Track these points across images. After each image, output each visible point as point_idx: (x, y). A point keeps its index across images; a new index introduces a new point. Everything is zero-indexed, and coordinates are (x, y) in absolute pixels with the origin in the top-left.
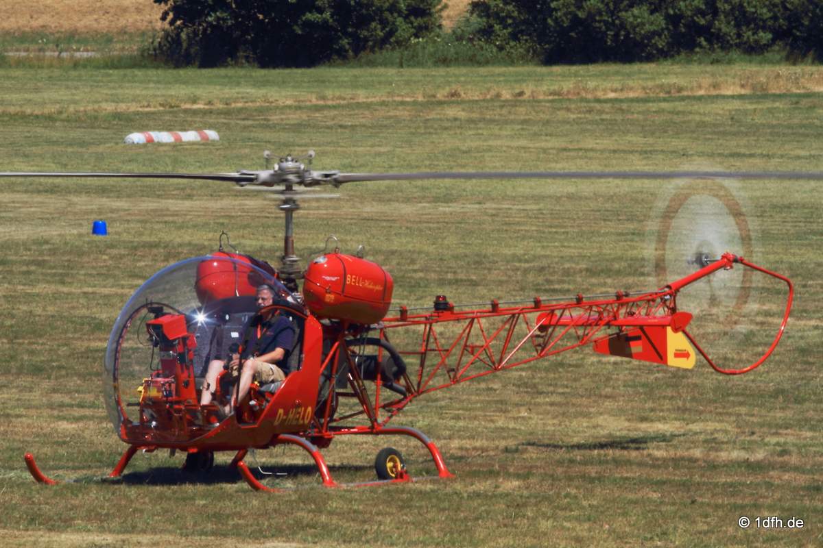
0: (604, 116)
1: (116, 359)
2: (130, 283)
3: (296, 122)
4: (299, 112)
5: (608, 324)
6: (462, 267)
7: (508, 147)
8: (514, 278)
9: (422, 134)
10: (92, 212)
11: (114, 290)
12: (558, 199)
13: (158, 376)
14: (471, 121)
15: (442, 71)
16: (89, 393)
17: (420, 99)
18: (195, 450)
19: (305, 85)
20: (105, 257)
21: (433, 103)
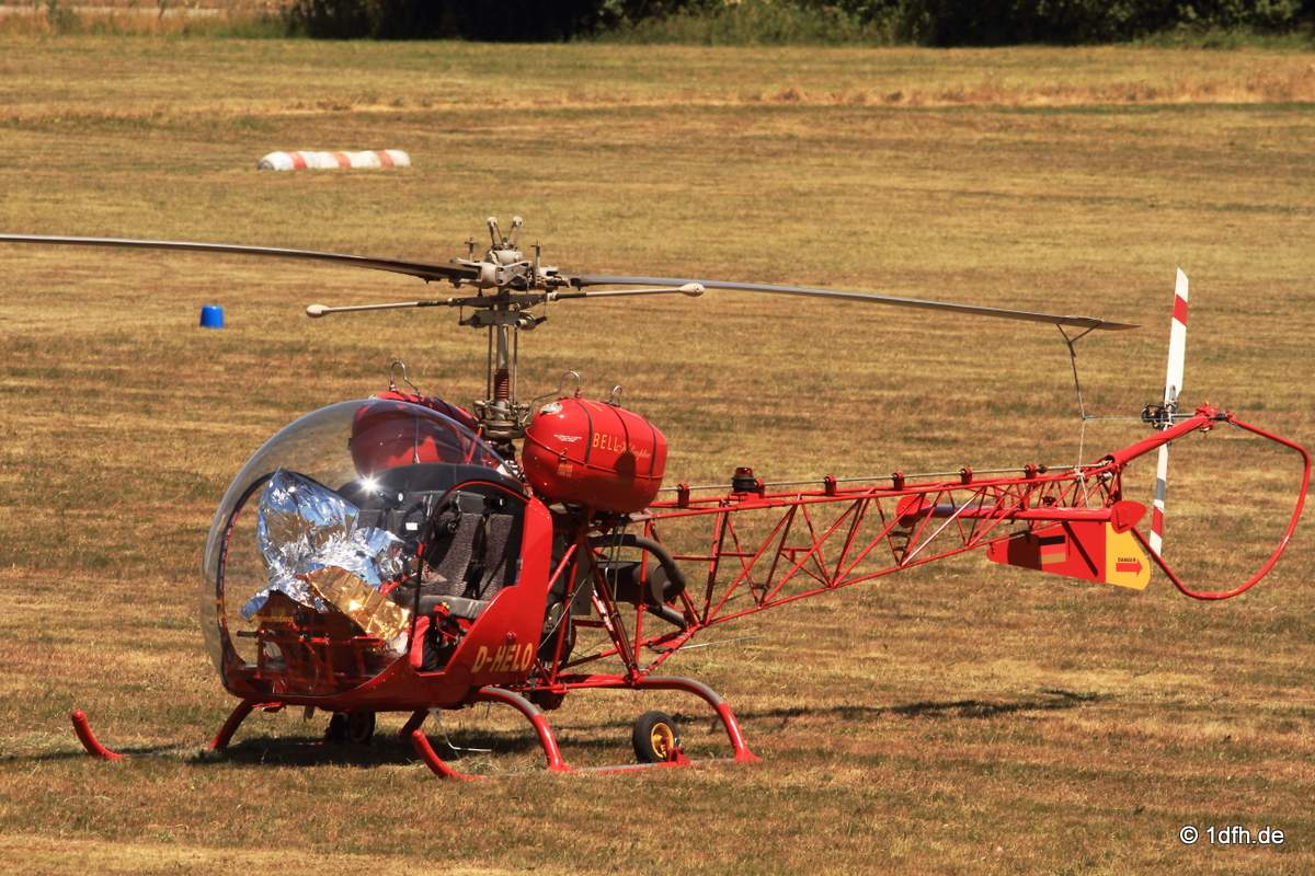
0: (1028, 137)
2: (255, 413)
3: (534, 138)
4: (540, 120)
5: (1012, 517)
6: (788, 396)
7: (873, 187)
8: (870, 417)
9: (736, 162)
10: (201, 287)
11: (230, 426)
14: (814, 141)
16: (181, 603)
17: (735, 102)
19: (552, 72)
20: (218, 368)
21: (755, 110)
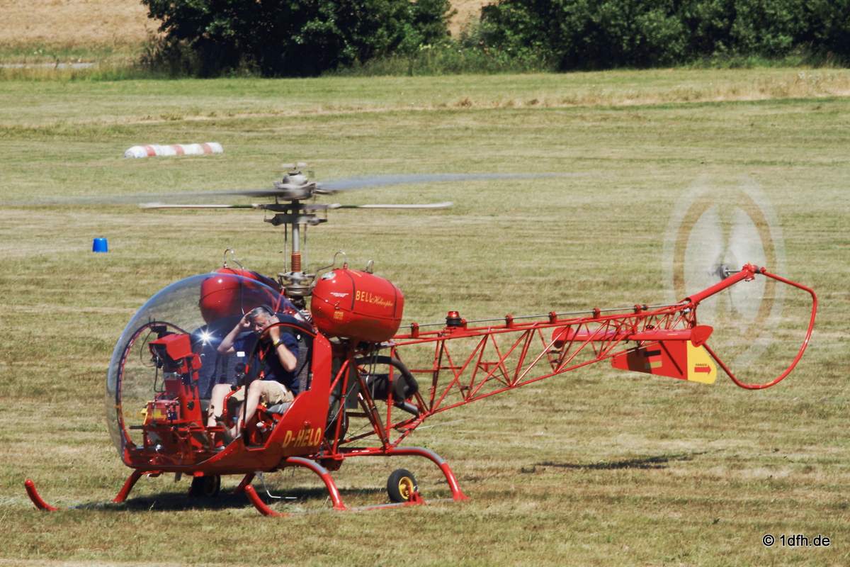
0: (620, 124)
1: (119, 381)
2: (132, 301)
3: (302, 133)
4: (305, 122)
5: (627, 339)
6: (475, 282)
7: (521, 156)
8: (529, 293)
9: (433, 144)
10: (92, 229)
11: (116, 309)
12: (574, 210)
13: (163, 398)
14: (484, 130)
15: (452, 79)
16: (91, 416)
17: (430, 108)
18: (201, 474)
19: (311, 95)
20: (105, 275)
21: (443, 112)
